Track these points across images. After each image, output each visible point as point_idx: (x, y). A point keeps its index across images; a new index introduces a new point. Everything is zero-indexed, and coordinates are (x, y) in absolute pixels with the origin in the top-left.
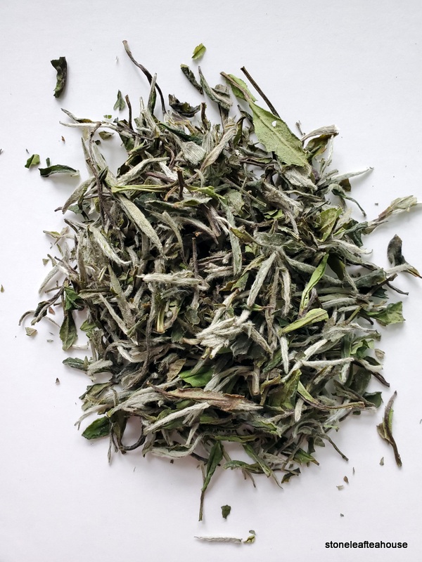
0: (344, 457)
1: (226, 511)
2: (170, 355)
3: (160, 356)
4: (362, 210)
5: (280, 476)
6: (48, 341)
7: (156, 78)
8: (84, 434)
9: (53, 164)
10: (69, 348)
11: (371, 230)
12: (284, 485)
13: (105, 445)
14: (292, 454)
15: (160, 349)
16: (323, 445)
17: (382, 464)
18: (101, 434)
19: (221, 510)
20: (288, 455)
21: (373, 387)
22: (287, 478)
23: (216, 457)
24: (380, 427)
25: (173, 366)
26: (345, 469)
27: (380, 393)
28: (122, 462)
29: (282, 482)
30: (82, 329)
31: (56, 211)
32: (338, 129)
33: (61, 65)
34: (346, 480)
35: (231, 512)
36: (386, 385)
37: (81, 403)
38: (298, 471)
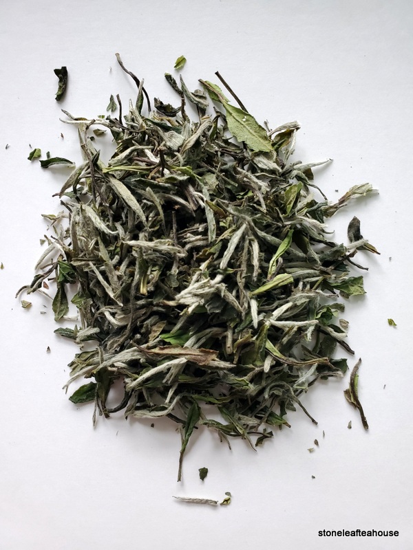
0: (313, 421)
1: (203, 473)
2: (152, 318)
3: (143, 318)
4: (324, 195)
5: (254, 439)
6: (42, 313)
7: (143, 82)
8: (71, 398)
9: (52, 156)
10: (60, 320)
11: (332, 214)
12: (258, 449)
13: (90, 410)
14: (265, 416)
15: (143, 311)
16: (294, 410)
17: (350, 427)
18: (86, 399)
19: (199, 473)
20: (260, 418)
21: (339, 354)
22: (260, 441)
23: (194, 418)
24: (347, 392)
25: (155, 328)
26: (315, 433)
27: (346, 360)
28: (106, 427)
29: (256, 445)
30: (73, 302)
31: (53, 196)
32: (300, 124)
33: (62, 74)
34: (316, 443)
35: (208, 474)
36: (351, 352)
37: (69, 370)
38: (271, 434)
